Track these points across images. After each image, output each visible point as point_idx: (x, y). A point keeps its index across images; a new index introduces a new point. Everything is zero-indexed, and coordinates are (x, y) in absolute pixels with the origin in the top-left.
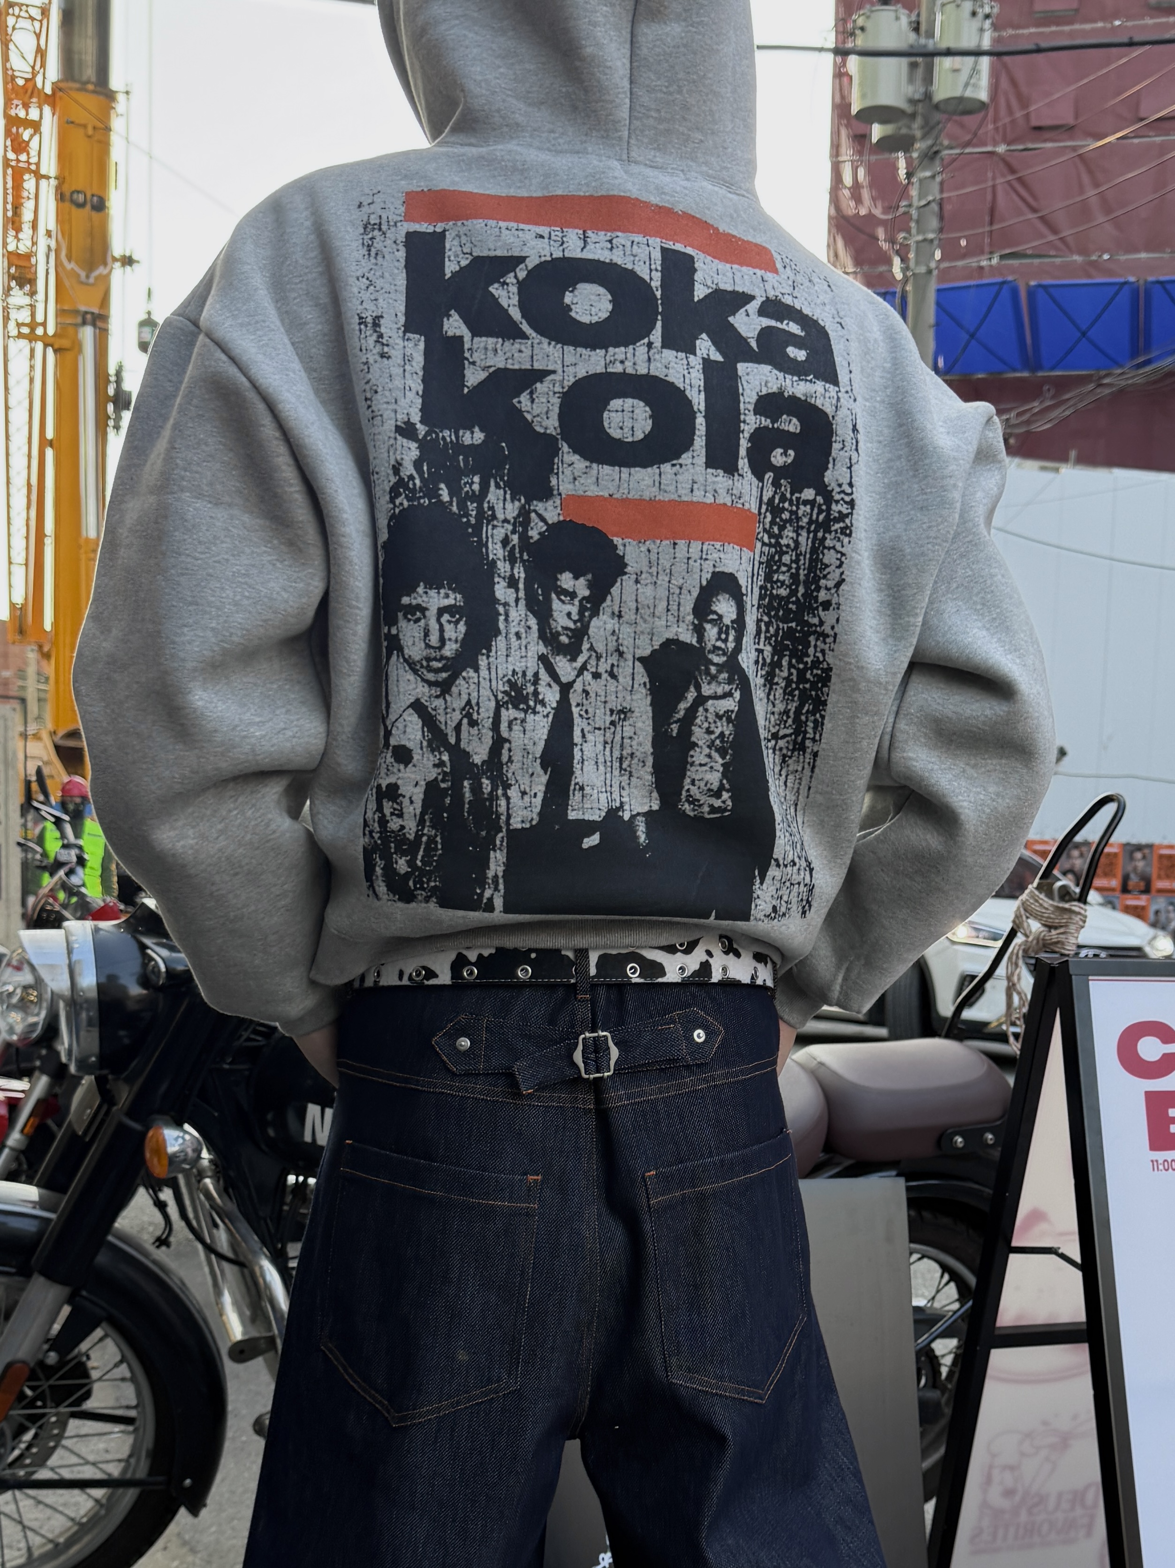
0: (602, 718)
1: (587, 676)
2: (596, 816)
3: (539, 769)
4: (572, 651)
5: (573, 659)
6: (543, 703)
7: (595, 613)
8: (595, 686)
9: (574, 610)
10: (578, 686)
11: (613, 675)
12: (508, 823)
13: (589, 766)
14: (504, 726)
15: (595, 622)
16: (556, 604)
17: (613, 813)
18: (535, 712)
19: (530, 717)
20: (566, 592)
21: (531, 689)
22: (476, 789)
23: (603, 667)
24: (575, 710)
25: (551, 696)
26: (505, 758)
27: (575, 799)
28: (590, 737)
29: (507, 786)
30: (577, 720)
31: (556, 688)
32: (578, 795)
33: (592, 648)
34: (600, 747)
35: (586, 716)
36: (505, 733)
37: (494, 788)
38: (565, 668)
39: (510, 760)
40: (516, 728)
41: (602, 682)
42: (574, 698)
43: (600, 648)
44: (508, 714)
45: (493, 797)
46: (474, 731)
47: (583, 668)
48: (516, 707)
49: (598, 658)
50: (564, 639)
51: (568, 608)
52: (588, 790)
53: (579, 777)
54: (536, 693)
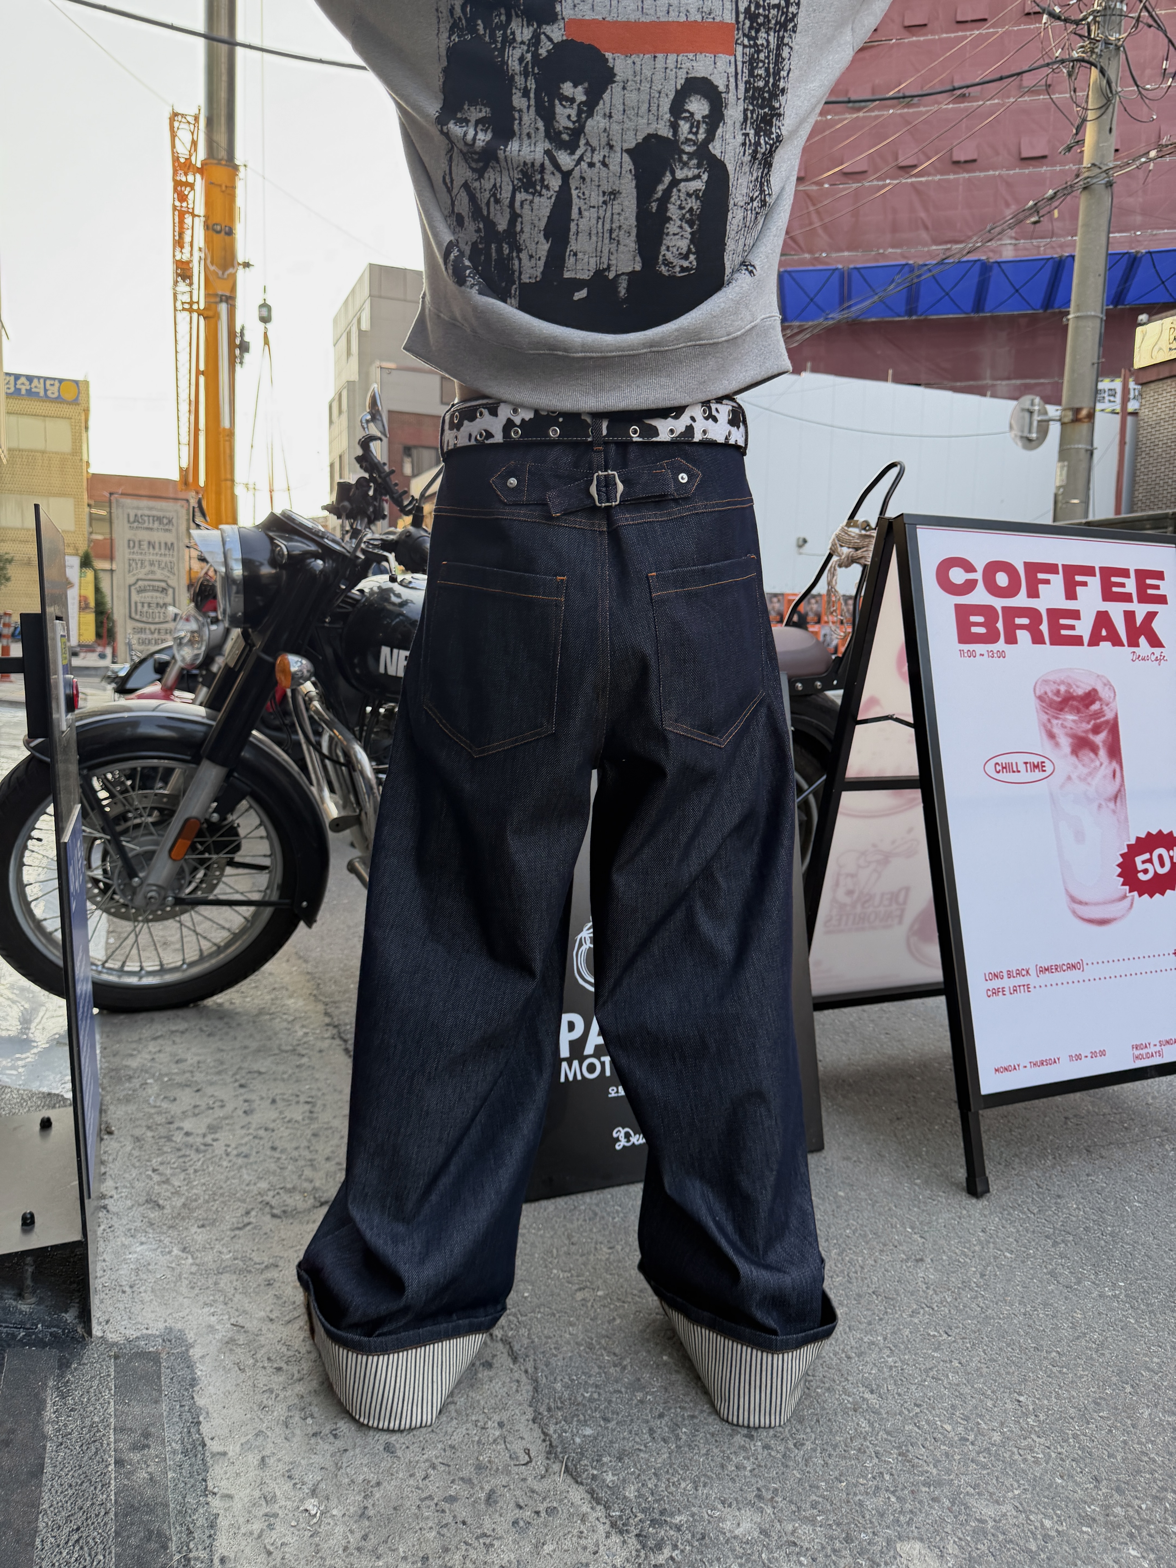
0: (596, 198)
1: (584, 165)
2: (585, 276)
3: (542, 239)
4: (572, 147)
5: (572, 153)
6: (547, 188)
7: (590, 114)
8: (589, 173)
9: (573, 113)
10: (576, 173)
11: (605, 164)
12: (520, 279)
13: (583, 237)
14: (517, 204)
15: (590, 123)
16: (559, 109)
17: (600, 274)
18: (541, 195)
19: (537, 199)
20: (567, 99)
21: (539, 177)
22: (500, 250)
23: (597, 158)
24: (574, 193)
25: (555, 182)
26: (518, 229)
27: (570, 262)
28: (586, 214)
29: (519, 250)
30: (575, 200)
31: (558, 176)
32: (572, 259)
33: (587, 143)
34: (594, 221)
35: (582, 197)
36: (518, 211)
37: (511, 252)
38: (565, 160)
39: (522, 231)
40: (526, 206)
41: (596, 170)
42: (573, 183)
43: (594, 143)
44: (520, 197)
45: (510, 258)
46: (498, 207)
47: (581, 159)
48: (526, 191)
49: (593, 150)
50: (565, 137)
51: (568, 111)
52: (580, 255)
53: (573, 246)
54: (542, 180)
